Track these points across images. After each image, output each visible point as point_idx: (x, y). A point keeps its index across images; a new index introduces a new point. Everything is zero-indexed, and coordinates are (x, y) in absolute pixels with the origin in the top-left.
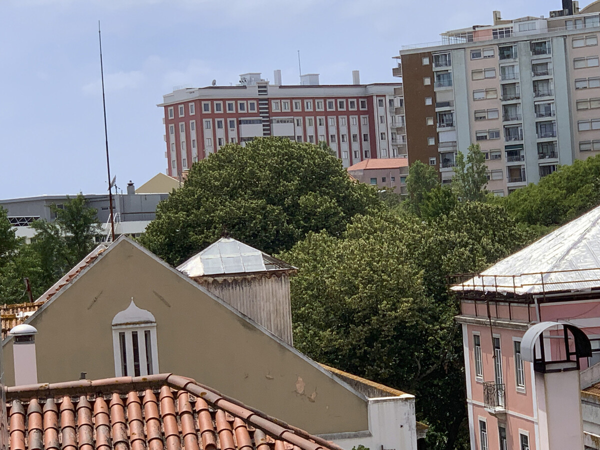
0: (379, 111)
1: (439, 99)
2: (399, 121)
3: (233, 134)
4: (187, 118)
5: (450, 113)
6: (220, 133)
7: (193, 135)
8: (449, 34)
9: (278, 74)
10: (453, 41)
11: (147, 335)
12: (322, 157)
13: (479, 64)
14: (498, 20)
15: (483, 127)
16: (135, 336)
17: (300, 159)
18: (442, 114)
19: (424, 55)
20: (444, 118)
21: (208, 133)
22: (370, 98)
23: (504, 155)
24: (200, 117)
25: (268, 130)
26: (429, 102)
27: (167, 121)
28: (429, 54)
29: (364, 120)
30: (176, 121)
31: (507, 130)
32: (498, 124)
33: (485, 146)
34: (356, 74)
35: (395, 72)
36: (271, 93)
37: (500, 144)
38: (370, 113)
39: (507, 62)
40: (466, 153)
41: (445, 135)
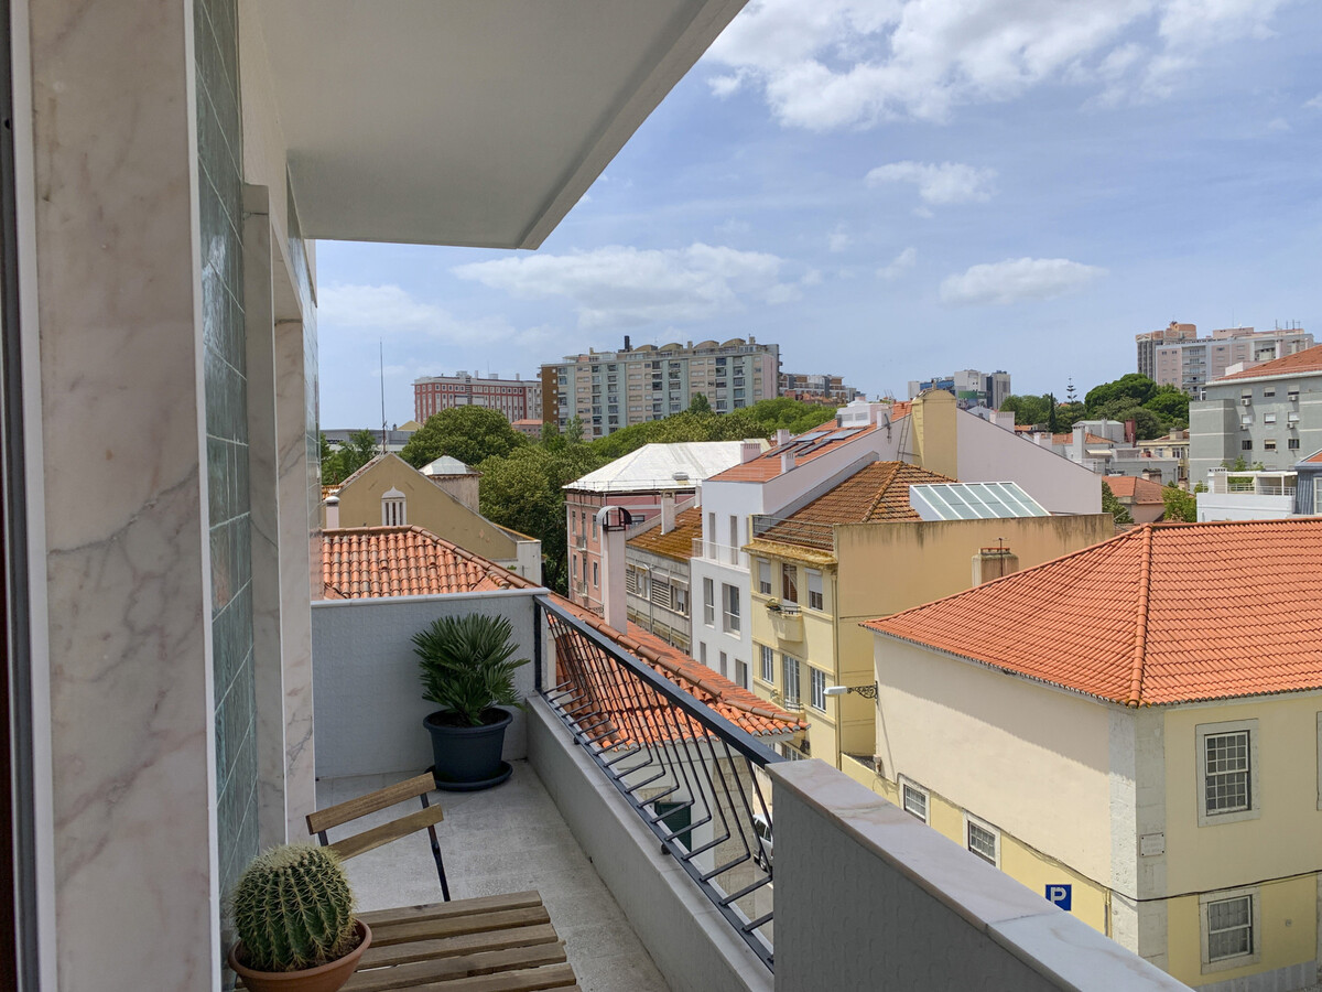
0: (529, 395)
1: (560, 391)
2: (539, 401)
3: (451, 402)
4: (427, 392)
5: (565, 398)
6: (445, 401)
7: (430, 402)
8: (567, 358)
10: (569, 361)
11: (401, 504)
12: (499, 416)
13: (581, 374)
14: (592, 352)
15: (582, 406)
16: (394, 505)
17: (487, 417)
18: (561, 399)
19: (553, 368)
20: (563, 401)
21: (438, 401)
22: (524, 388)
23: (592, 421)
24: (434, 392)
25: (470, 401)
26: (555, 392)
27: (416, 393)
28: (556, 368)
29: (521, 399)
30: (421, 393)
31: (594, 408)
32: (589, 405)
33: (582, 416)
34: (518, 375)
35: (538, 375)
36: (472, 382)
37: (590, 416)
38: (524, 396)
39: (595, 374)
40: (572, 419)
41: (562, 410)
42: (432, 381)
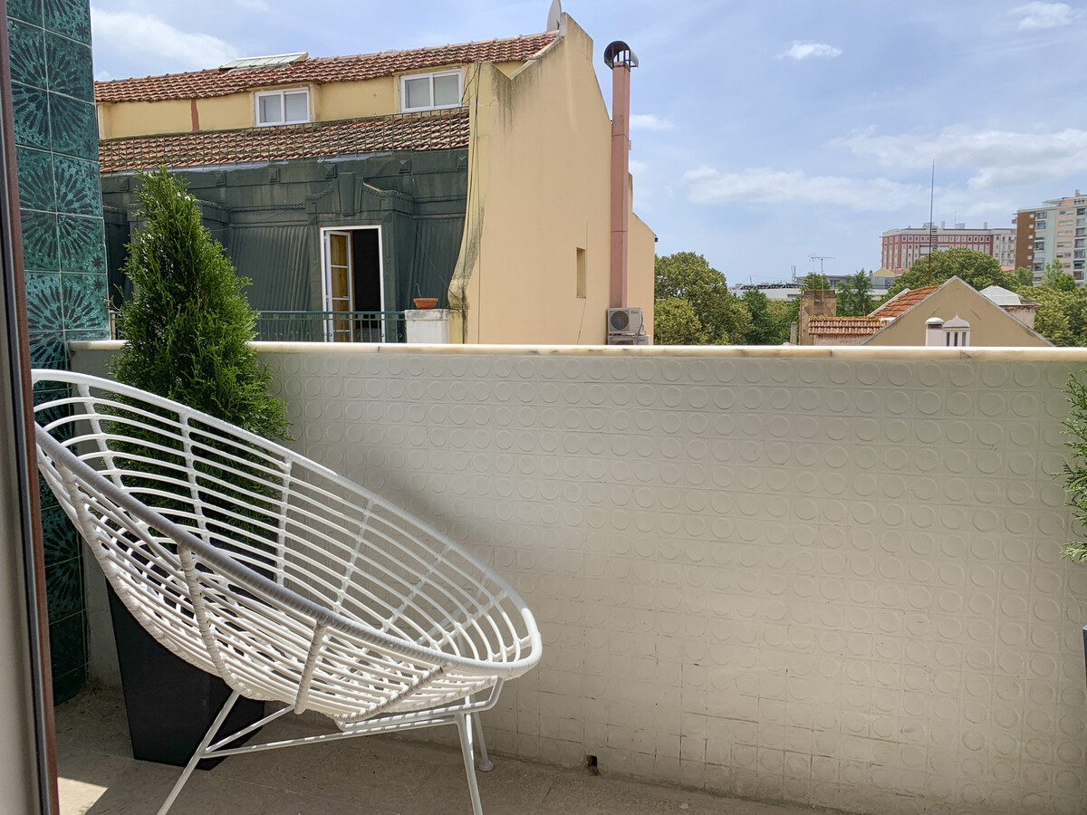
0: (996, 242)
1: (1037, 236)
2: (1013, 247)
3: (917, 252)
4: (894, 244)
5: (1043, 243)
6: (910, 251)
7: (896, 252)
8: (1047, 202)
9: (943, 223)
10: (1049, 206)
11: (964, 334)
13: (1063, 217)
14: (1077, 194)
15: (1061, 251)
16: (956, 335)
18: (1037, 244)
19: (1032, 213)
20: (1040, 246)
21: (904, 251)
22: (992, 236)
23: (1073, 265)
24: (901, 243)
26: (1031, 237)
27: (883, 245)
28: (1034, 213)
29: (988, 247)
30: (888, 245)
31: (1076, 253)
32: (1072, 250)
33: (1062, 261)
34: (986, 224)
35: (1013, 222)
36: (938, 232)
37: (1071, 260)
38: (991, 243)
39: (1080, 217)
40: (1051, 264)
41: (1038, 255)
42: (899, 233)
